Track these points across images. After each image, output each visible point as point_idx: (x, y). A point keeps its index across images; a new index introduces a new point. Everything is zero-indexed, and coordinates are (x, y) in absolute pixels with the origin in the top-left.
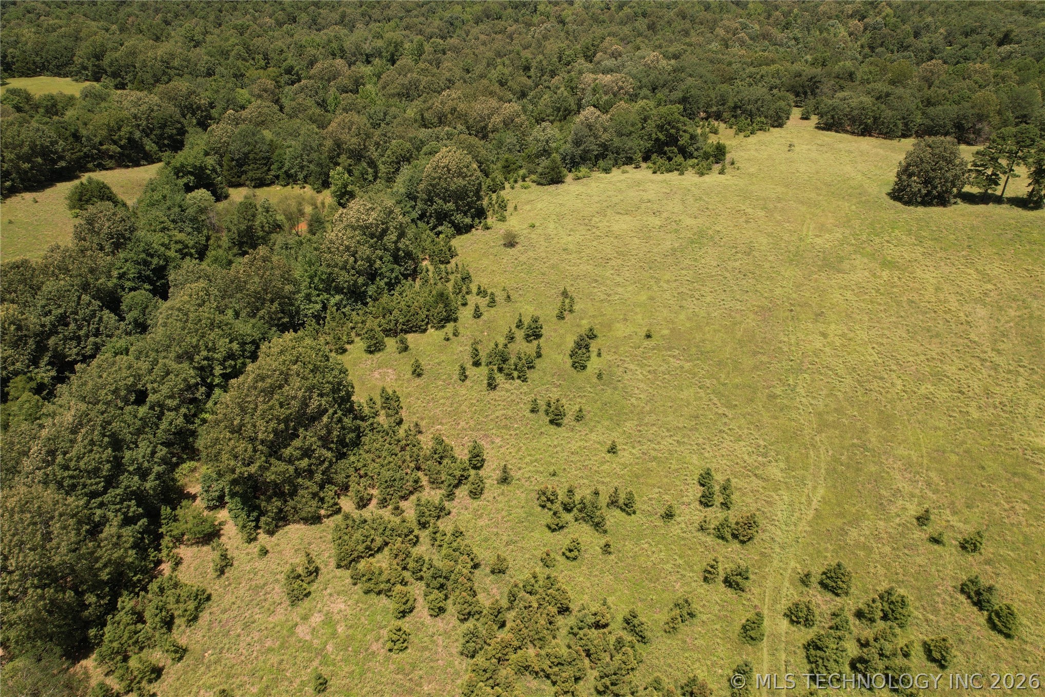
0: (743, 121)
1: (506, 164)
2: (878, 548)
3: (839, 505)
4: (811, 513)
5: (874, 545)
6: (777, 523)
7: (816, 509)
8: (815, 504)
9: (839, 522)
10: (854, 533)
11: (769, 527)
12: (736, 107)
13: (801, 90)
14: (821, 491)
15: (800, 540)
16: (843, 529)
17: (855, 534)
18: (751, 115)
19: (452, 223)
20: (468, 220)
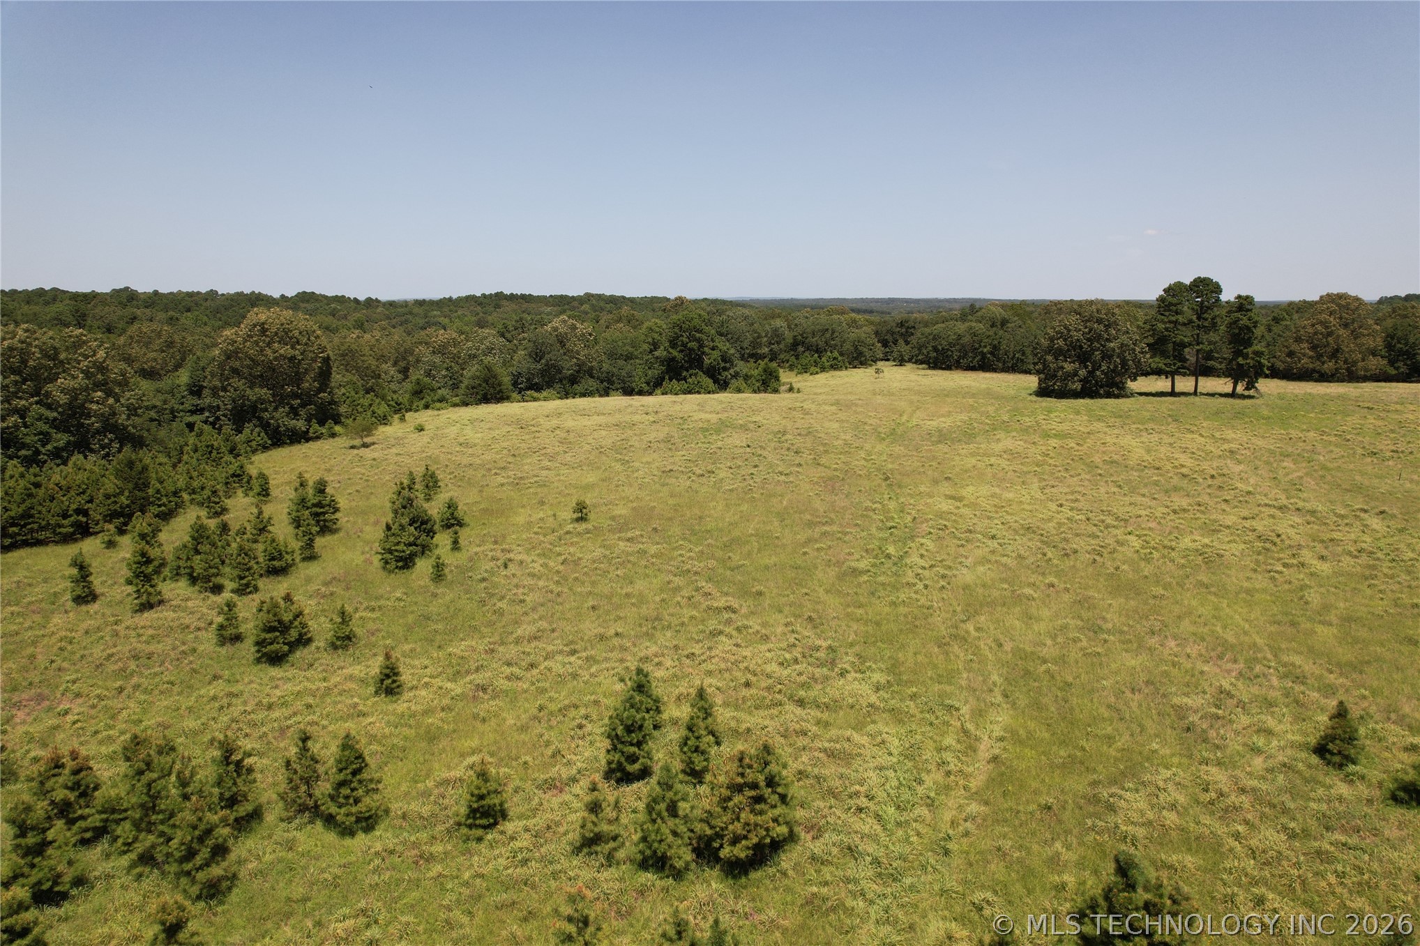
0: (807, 358)
1: (417, 388)
2: (1237, 836)
3: (1063, 743)
4: (979, 772)
5: (1221, 830)
6: (863, 802)
7: (995, 759)
8: (986, 749)
9: (1078, 784)
10: (1134, 803)
11: (838, 815)
12: (795, 344)
13: (889, 337)
14: (1001, 719)
15: (951, 846)
16: (1095, 800)
17: (1142, 805)
18: (819, 351)
19: (265, 426)
20: (300, 424)
